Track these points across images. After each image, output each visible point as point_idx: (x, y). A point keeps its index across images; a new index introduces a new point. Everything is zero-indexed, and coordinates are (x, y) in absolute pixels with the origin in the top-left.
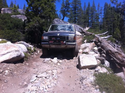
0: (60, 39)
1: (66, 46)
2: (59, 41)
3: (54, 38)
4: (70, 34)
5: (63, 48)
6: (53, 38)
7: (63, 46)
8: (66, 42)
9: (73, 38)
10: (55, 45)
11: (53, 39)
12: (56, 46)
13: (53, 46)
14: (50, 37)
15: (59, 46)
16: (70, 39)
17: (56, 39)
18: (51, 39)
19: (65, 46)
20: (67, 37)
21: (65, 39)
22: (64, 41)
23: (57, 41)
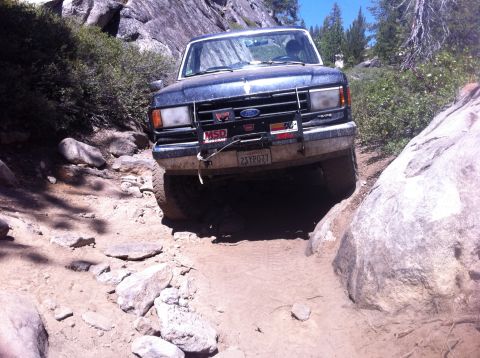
0: (263, 110)
1: (301, 151)
2: (263, 126)
3: (226, 112)
4: (312, 75)
5: (282, 161)
6: (219, 115)
7: (283, 154)
8: (300, 127)
10: (234, 152)
11: (223, 120)
12: (244, 154)
13: (228, 161)
14: (200, 106)
15: (257, 153)
17: (237, 113)
18: (210, 116)
19: (294, 150)
20: (302, 96)
21: (295, 107)
22: (291, 118)
23: (249, 127)
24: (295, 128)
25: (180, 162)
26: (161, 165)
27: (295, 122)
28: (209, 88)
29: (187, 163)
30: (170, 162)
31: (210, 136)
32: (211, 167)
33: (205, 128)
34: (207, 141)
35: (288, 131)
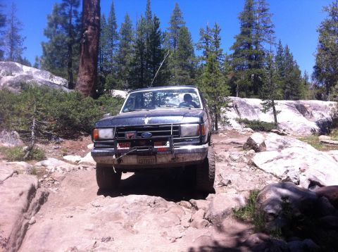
0: (154, 134)
1: (173, 159)
2: (150, 142)
3: (132, 133)
4: (184, 116)
5: (163, 164)
6: (128, 135)
7: (163, 160)
8: (171, 145)
9: (196, 130)
10: (136, 156)
11: (130, 137)
12: (141, 158)
13: (133, 160)
14: (119, 129)
15: (148, 158)
16: (184, 133)
17: (139, 134)
18: (123, 135)
19: (170, 158)
20: (174, 128)
21: (169, 133)
22: (166, 140)
23: (143, 143)
24: (168, 145)
25: (105, 159)
26: (95, 160)
27: (168, 142)
28: (126, 120)
29: (109, 160)
30: (100, 159)
31: (121, 146)
32: (122, 163)
33: (119, 141)
34: (119, 148)
35: (164, 147)
